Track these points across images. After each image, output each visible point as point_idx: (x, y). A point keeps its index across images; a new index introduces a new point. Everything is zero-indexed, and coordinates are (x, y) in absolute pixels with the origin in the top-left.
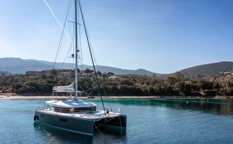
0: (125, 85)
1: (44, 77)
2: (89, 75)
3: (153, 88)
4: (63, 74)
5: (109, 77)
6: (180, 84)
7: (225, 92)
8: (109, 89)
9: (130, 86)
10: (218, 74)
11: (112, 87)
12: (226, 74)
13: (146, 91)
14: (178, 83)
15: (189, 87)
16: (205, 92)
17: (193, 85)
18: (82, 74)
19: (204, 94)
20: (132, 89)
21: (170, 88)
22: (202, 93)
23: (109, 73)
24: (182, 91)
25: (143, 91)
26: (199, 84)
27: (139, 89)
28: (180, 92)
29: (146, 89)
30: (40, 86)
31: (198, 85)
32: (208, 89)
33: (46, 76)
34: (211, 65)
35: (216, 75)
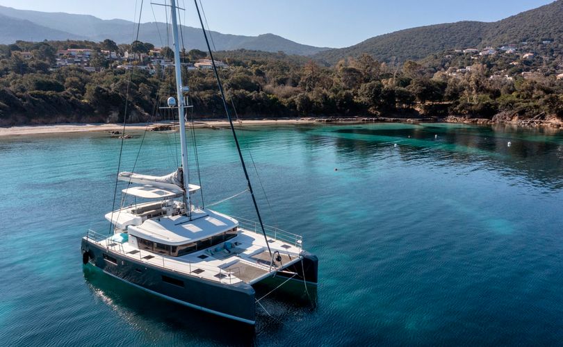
0: (241, 91)
1: (22, 68)
2: (143, 58)
3: (308, 98)
4: (71, 56)
5: (195, 63)
6: (371, 88)
7: (469, 108)
8: (202, 101)
9: (253, 94)
10: (450, 54)
11: (209, 95)
12: (467, 54)
13: (292, 105)
14: (368, 84)
15: (391, 94)
16: (426, 108)
17: (402, 91)
18: (123, 55)
19: (422, 112)
20: (259, 100)
21: (348, 97)
22: (418, 109)
23: (193, 51)
24: (375, 104)
25: (286, 105)
26: (413, 89)
27: (276, 99)
28: (371, 106)
29: (293, 101)
30: (20, 99)
31: (410, 91)
32: (432, 100)
33: (26, 65)
34: (436, 30)
35: (447, 56)
